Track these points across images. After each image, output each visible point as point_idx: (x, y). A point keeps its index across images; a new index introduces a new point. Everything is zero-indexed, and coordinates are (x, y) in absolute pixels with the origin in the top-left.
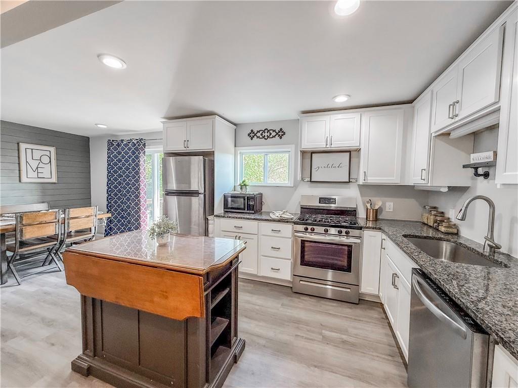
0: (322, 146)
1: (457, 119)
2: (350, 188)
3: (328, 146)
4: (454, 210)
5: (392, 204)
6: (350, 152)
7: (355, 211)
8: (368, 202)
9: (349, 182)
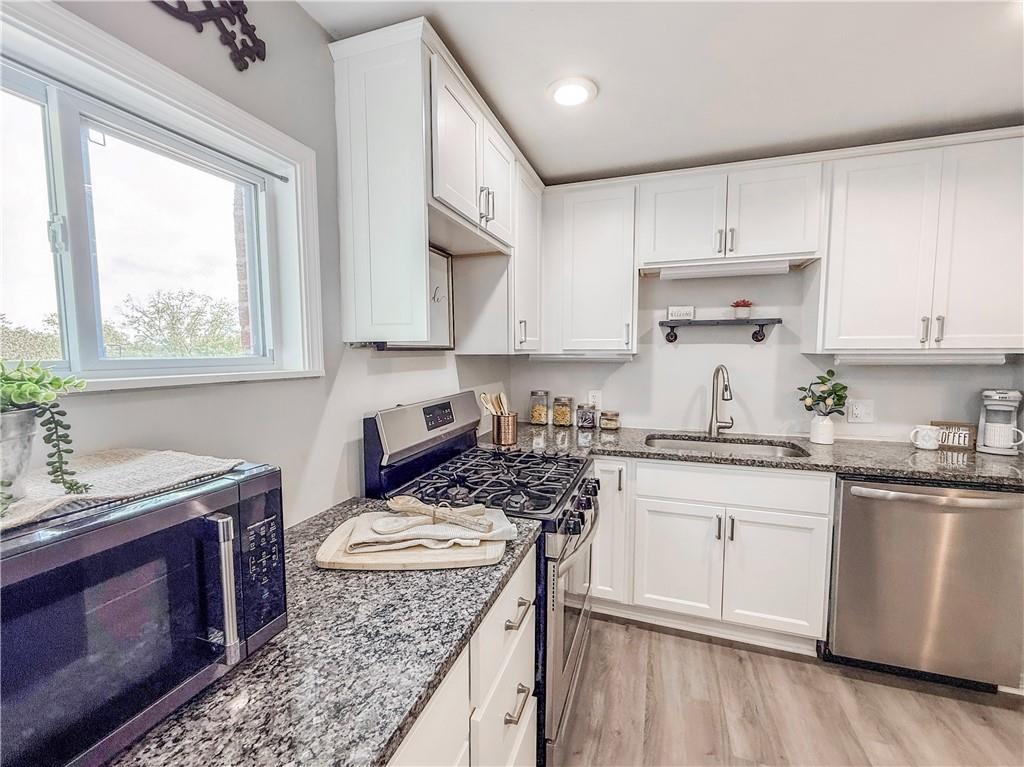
4: (600, 392)
7: (474, 430)
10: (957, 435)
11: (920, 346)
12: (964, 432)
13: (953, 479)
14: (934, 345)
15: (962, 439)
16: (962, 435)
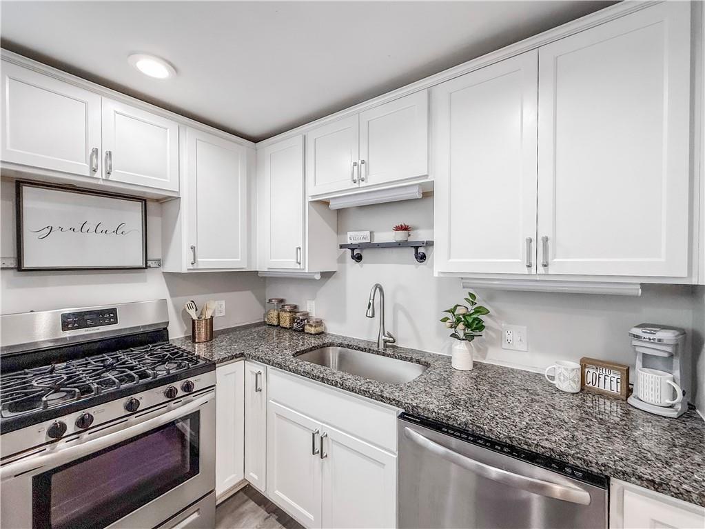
0: (76, 168)
1: (363, 184)
2: (145, 281)
3: (98, 175)
4: (314, 302)
5: (223, 303)
6: (145, 200)
7: (166, 329)
8: (190, 307)
9: (147, 267)
10: (608, 378)
11: (526, 271)
12: (616, 376)
13: (508, 441)
14: (541, 270)
15: (614, 384)
16: (615, 380)
